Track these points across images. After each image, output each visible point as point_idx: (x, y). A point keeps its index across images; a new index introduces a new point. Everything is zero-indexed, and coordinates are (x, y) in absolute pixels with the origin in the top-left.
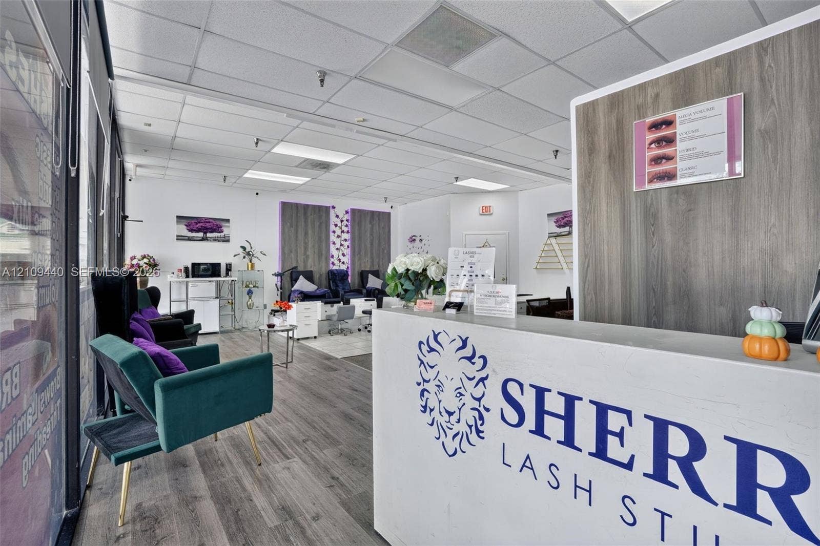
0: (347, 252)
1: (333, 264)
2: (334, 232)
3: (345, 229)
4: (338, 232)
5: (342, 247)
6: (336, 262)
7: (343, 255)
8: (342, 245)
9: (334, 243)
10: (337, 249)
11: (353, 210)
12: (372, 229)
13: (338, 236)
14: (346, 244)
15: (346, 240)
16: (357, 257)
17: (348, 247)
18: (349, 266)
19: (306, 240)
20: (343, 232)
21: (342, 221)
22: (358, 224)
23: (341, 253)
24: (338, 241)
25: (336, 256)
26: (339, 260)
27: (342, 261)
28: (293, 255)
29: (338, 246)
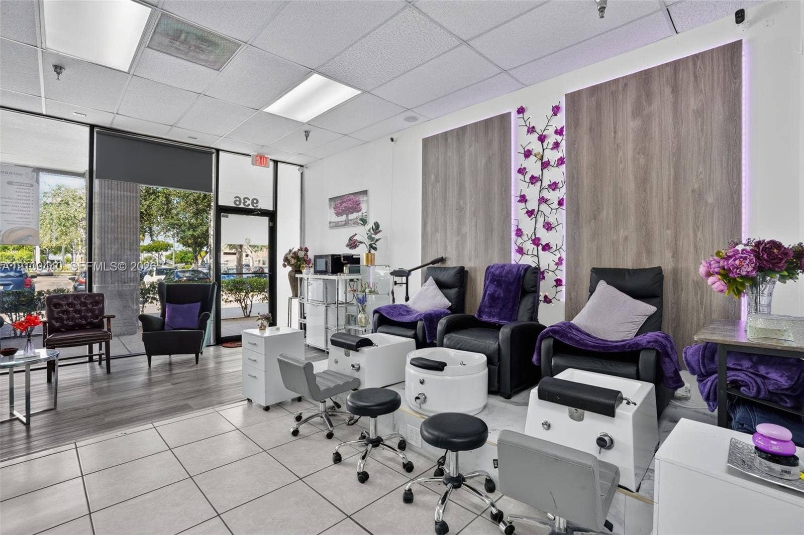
0: (560, 217)
1: (520, 251)
2: (522, 171)
3: (552, 156)
4: (533, 167)
5: (543, 207)
6: (529, 246)
7: (548, 227)
8: (542, 200)
9: (523, 199)
10: (530, 213)
11: (573, 99)
12: (644, 134)
13: (533, 180)
14: (553, 196)
15: (554, 186)
16: (586, 232)
17: (560, 203)
18: (564, 256)
19: (462, 202)
20: (545, 165)
21: (542, 139)
22: (591, 129)
23: (541, 220)
24: (532, 193)
25: (528, 230)
26: (536, 241)
27: (544, 242)
28: (438, 235)
29: (532, 205)
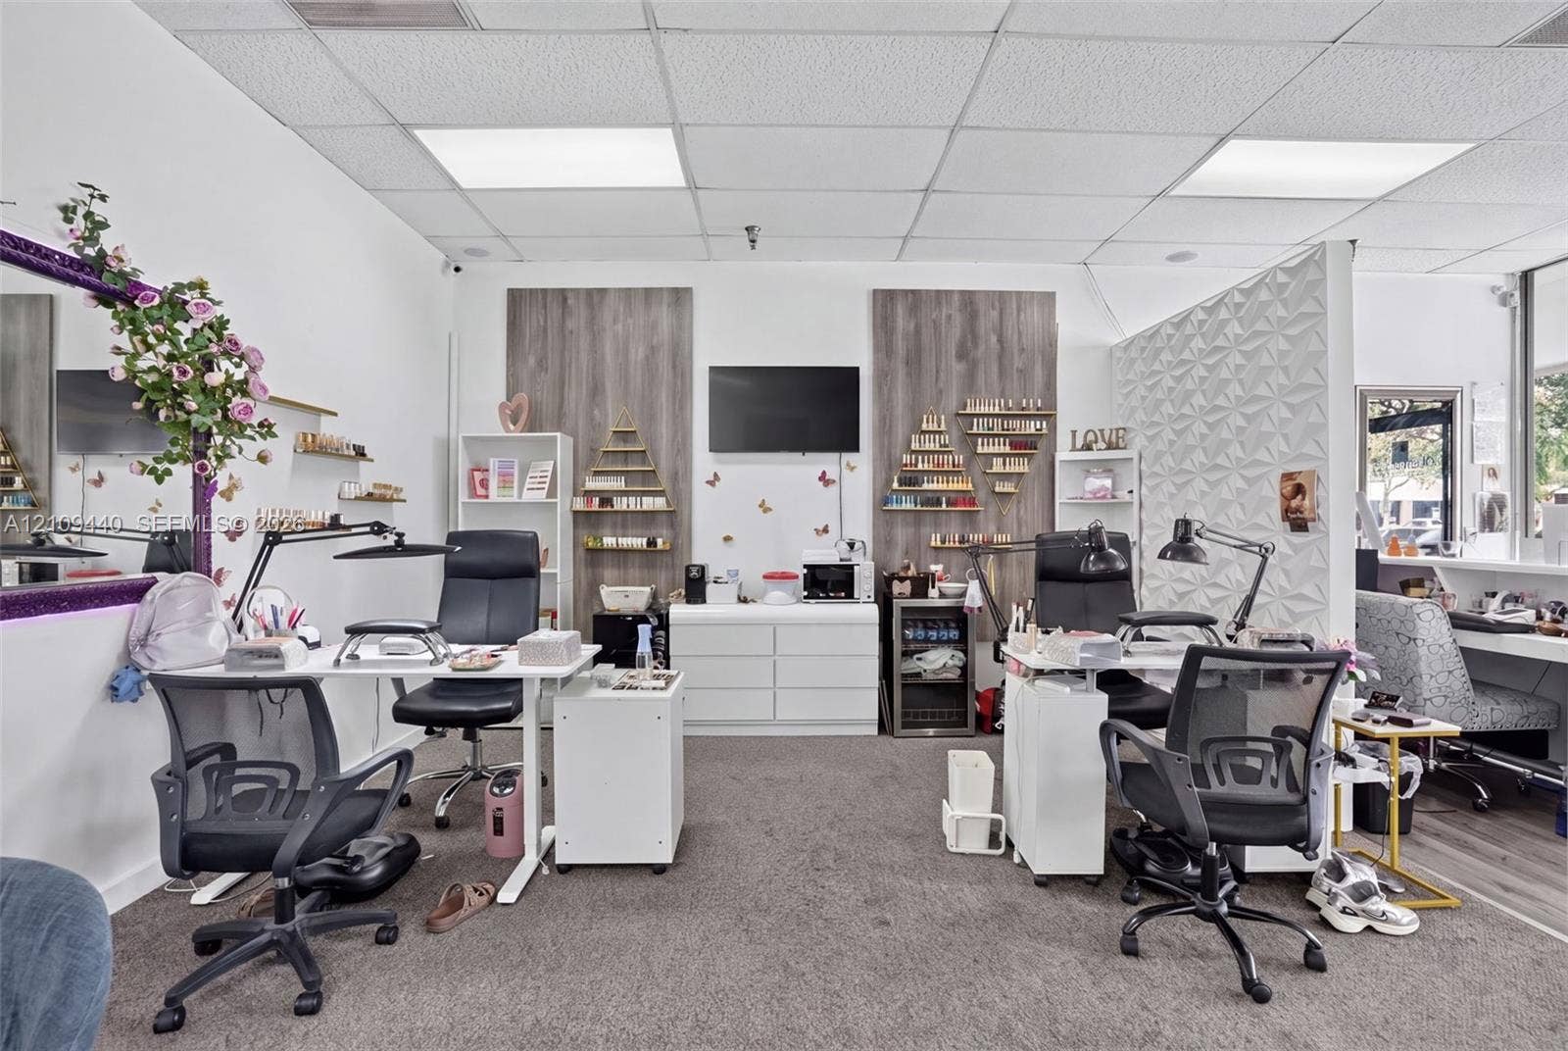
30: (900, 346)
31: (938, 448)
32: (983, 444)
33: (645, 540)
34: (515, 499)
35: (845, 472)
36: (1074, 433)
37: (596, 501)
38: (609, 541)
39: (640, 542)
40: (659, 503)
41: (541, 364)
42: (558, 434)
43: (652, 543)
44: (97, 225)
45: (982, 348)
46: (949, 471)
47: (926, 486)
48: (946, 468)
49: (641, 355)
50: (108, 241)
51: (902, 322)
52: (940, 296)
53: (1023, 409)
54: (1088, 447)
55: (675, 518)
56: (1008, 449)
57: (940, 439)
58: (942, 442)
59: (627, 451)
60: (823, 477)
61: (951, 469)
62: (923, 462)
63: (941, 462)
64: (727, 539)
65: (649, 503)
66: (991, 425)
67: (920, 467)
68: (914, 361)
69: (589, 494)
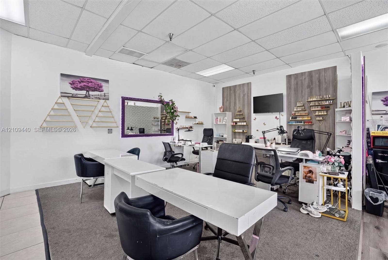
30: (293, 87)
31: (301, 110)
32: (313, 108)
33: (242, 131)
34: (221, 123)
35: (281, 116)
36: (341, 103)
37: (234, 123)
38: (237, 131)
39: (241, 131)
40: (245, 124)
41: (227, 100)
42: (227, 112)
43: (243, 131)
44: (161, 96)
45: (314, 85)
46: (304, 115)
47: (298, 119)
48: (303, 114)
49: (242, 96)
50: (162, 98)
51: (293, 82)
52: (302, 74)
53: (325, 98)
54: (344, 107)
55: (248, 126)
56: (320, 109)
57: (301, 108)
58: (302, 108)
59: (240, 114)
60: (276, 118)
61: (304, 114)
62: (297, 113)
63: (302, 113)
64: (257, 130)
65: (243, 124)
66: (315, 103)
67: (296, 114)
68: (296, 90)
69: (234, 122)
